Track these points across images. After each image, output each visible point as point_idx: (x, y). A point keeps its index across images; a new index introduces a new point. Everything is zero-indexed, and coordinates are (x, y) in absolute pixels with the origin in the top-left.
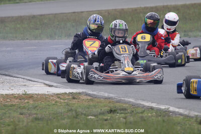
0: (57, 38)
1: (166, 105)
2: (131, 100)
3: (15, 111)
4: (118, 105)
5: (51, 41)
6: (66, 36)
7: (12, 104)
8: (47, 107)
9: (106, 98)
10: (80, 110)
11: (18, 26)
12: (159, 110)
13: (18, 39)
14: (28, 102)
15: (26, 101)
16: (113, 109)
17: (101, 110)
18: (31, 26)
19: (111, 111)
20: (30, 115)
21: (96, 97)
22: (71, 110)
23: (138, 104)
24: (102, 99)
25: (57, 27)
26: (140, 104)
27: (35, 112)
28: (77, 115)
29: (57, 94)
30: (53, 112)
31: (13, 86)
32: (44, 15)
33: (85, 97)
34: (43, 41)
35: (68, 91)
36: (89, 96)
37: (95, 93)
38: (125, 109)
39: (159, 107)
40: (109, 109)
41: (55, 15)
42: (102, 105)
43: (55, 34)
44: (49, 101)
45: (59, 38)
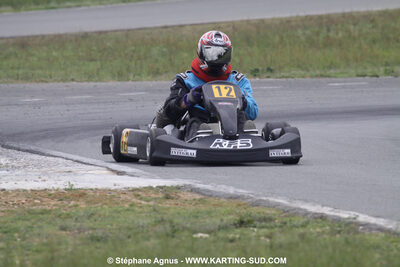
0: (131, 77)
1: (352, 210)
3: (49, 223)
4: (254, 211)
5: (119, 83)
6: (149, 75)
7: (45, 210)
8: (115, 215)
9: (231, 197)
11: (54, 53)
12: (338, 220)
13: (55, 80)
14: (77, 206)
15: (72, 203)
16: (245, 220)
17: (222, 220)
18: (81, 54)
19: (242, 223)
20: (80, 230)
21: (211, 196)
22: (163, 220)
23: (295, 209)
24: (223, 200)
25: (132, 56)
26: (301, 209)
27: (91, 225)
28: (174, 231)
29: (134, 190)
30: (126, 225)
31: (45, 173)
32: (106, 32)
33: (190, 195)
34: (103, 84)
35: (156, 182)
36: (198, 193)
37: (208, 187)
38: (270, 219)
39: (337, 214)
40: (238, 218)
41: (128, 32)
42: (223, 210)
43: (128, 70)
44: (117, 204)
45: (137, 77)
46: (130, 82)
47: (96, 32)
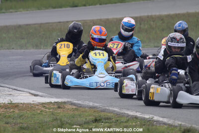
0: (42, 47)
1: (151, 114)
2: (116, 109)
4: (102, 114)
5: (36, 50)
8: (33, 116)
9: (91, 108)
10: (65, 119)
11: (4, 35)
12: (144, 119)
13: (4, 49)
14: (14, 112)
15: (12, 110)
16: (98, 119)
17: (86, 119)
18: (17, 35)
19: (96, 121)
20: (15, 124)
21: (81, 107)
22: (56, 119)
23: (122, 113)
24: (87, 109)
25: (43, 37)
26: (125, 113)
27: (21, 121)
28: (63, 124)
29: (43, 104)
30: (38, 121)
32: (30, 25)
33: (70, 106)
34: (28, 51)
35: (53, 100)
36: (75, 105)
37: (80, 102)
38: (110, 119)
39: (143, 116)
40: (94, 118)
41: (41, 25)
42: (87, 114)
43: (41, 44)
44: (34, 110)
45: (45, 47)
46: (42, 50)
47: (25, 25)
